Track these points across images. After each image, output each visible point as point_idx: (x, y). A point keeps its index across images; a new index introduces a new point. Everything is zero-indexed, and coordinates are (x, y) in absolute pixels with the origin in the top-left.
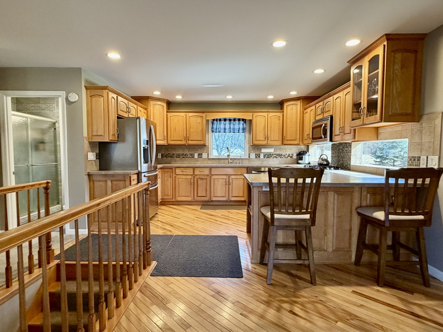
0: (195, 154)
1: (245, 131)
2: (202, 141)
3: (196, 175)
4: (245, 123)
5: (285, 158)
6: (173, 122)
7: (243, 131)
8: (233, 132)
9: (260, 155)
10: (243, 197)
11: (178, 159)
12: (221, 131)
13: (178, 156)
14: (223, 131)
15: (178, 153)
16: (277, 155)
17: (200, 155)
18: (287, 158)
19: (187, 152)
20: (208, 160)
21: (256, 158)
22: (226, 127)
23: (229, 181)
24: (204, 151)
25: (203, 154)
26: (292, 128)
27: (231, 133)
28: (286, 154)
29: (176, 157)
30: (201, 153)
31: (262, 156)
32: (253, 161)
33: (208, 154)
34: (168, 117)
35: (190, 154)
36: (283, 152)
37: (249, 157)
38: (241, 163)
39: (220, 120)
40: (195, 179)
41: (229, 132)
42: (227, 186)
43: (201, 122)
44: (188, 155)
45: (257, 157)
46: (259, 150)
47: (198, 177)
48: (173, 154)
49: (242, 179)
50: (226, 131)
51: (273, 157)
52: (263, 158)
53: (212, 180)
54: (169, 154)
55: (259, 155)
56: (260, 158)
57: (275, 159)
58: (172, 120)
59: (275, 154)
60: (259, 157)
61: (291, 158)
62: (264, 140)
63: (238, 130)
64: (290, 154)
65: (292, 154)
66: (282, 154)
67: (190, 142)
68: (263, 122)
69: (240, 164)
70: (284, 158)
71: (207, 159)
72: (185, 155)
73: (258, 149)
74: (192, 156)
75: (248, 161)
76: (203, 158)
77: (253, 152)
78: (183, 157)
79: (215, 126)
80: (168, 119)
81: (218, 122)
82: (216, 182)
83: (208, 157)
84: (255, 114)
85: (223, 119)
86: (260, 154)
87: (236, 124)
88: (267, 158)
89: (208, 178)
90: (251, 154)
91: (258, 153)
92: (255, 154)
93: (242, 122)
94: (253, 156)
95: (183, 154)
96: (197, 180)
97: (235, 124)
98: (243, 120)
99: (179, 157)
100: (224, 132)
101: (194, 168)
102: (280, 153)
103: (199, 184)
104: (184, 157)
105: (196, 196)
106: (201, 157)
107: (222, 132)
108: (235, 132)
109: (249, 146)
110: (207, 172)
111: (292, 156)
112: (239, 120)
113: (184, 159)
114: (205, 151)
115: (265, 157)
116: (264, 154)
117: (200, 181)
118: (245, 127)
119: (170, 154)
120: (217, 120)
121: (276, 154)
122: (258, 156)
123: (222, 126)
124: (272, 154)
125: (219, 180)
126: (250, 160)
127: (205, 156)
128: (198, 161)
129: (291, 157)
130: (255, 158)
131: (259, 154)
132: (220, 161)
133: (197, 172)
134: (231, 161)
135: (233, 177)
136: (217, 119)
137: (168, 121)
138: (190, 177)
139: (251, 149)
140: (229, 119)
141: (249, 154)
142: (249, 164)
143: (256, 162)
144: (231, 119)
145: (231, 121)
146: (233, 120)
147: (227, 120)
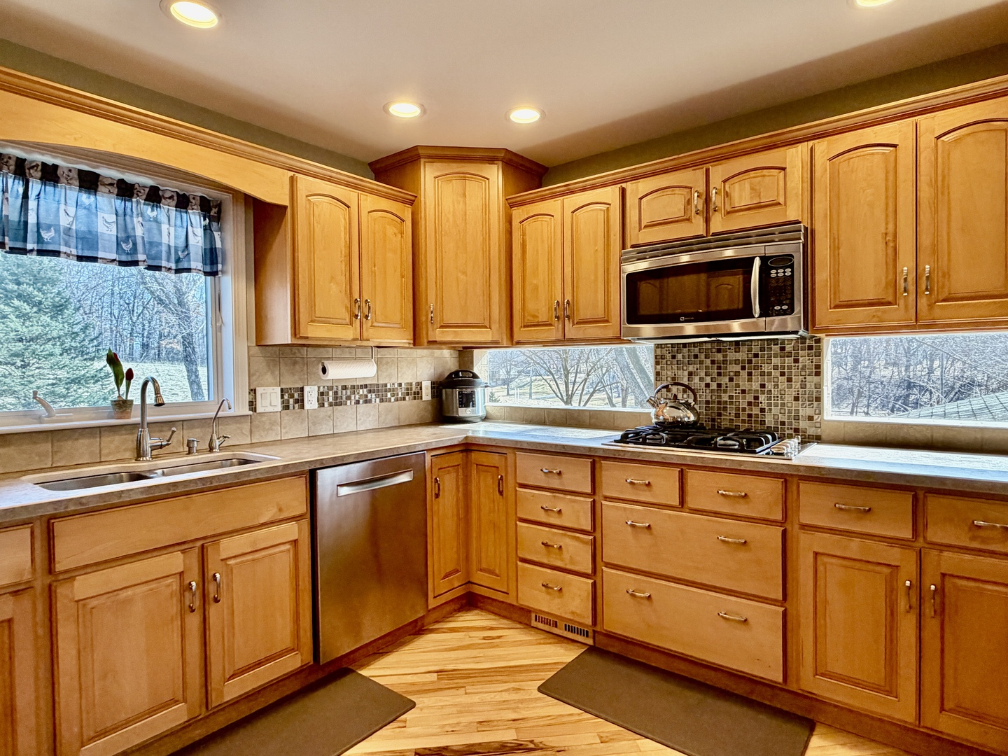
1: (221, 267)
4: (214, 224)
5: (397, 400)
7: (208, 268)
8: (148, 267)
9: (302, 395)
14: (77, 252)
16: (370, 392)
18: (404, 399)
21: (287, 408)
22: (99, 227)
23: (204, 582)
26: (465, 273)
27: (133, 269)
28: (400, 385)
31: (311, 398)
36: (390, 376)
37: (252, 405)
39: (50, 174)
41: (122, 263)
45: (292, 402)
46: (297, 367)
50: (101, 255)
51: (354, 397)
52: (316, 405)
55: (297, 395)
56: (302, 407)
57: (362, 406)
59: (362, 387)
60: (300, 402)
61: (415, 398)
62: (348, 320)
63: (176, 258)
64: (411, 384)
65: (419, 384)
66: (386, 385)
68: (343, 229)
69: (211, 449)
70: (393, 399)
73: (295, 363)
75: (246, 427)
77: (268, 377)
84: (305, 183)
85: (76, 175)
86: (302, 389)
87: (165, 219)
88: (330, 405)
90: (259, 391)
91: (291, 382)
92: (278, 390)
93: (195, 216)
94: (270, 399)
97: (158, 220)
102: (381, 382)
108: (157, 268)
109: (249, 347)
111: (418, 393)
115: (326, 405)
116: (321, 390)
118: (218, 245)
120: (21, 168)
121: (366, 386)
122: (292, 399)
124: (353, 387)
126: (256, 423)
129: (417, 395)
130: (279, 408)
131: (296, 389)
134: (156, 442)
136: (22, 162)
139: (260, 363)
140: (121, 183)
141: (252, 390)
142: (253, 442)
143: (285, 428)
144: (136, 186)
145: (135, 195)
146: (147, 190)
147: (104, 185)
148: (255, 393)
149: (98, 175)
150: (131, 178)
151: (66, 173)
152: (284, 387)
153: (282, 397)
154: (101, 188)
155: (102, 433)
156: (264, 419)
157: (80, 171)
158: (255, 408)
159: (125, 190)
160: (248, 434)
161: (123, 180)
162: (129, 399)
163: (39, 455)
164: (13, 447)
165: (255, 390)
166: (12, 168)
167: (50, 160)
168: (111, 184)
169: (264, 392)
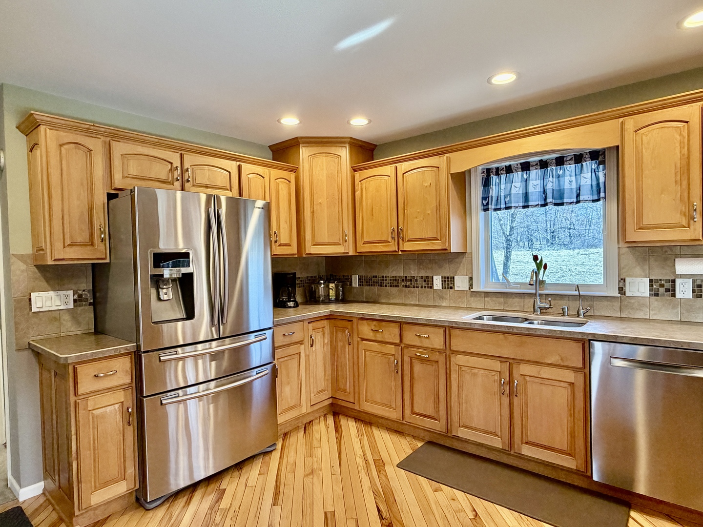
0: (435, 277)
1: (602, 195)
2: (438, 240)
3: (408, 346)
4: (600, 166)
6: (366, 193)
7: (596, 197)
8: (556, 204)
9: (674, 286)
10: (569, 455)
11: (394, 290)
12: (513, 205)
13: (395, 282)
14: (521, 204)
15: (394, 274)
17: (448, 282)
19: (414, 272)
20: (471, 296)
21: (657, 295)
22: (531, 189)
23: (511, 382)
24: (458, 267)
25: (456, 277)
27: (547, 208)
29: (391, 286)
30: (452, 276)
31: (684, 290)
32: (644, 305)
33: (471, 278)
34: (357, 182)
35: (422, 277)
37: (621, 290)
38: (582, 312)
39: (509, 170)
40: (407, 359)
42: (506, 400)
43: (433, 185)
44: (416, 280)
45: (662, 290)
46: (667, 263)
47: (412, 352)
48: (383, 277)
49: (562, 384)
50: (530, 203)
52: (689, 295)
53: (454, 368)
54: (374, 277)
55: (668, 285)
56: (674, 295)
58: (364, 190)
60: (672, 291)
62: (684, 223)
63: (575, 195)
67: (408, 246)
68: (678, 145)
69: (578, 315)
71: (469, 293)
72: (411, 280)
74: (428, 284)
75: (617, 304)
76: (456, 288)
77: (638, 270)
78: (406, 286)
79: (493, 192)
80: (356, 188)
81: (503, 177)
82: (467, 377)
83: (471, 286)
84: (630, 123)
85: (519, 166)
86: (673, 281)
87: (567, 173)
89: (442, 359)
90: (628, 280)
91: (662, 275)
92: (647, 281)
93: (588, 165)
94: (640, 287)
95: (406, 277)
96: (411, 360)
97: (564, 175)
98: (595, 155)
99: (396, 286)
100: (524, 207)
101: (402, 324)
103: (416, 375)
104: (409, 287)
105: (408, 412)
106: (451, 288)
107: (516, 207)
108: (562, 204)
109: (619, 248)
110: (436, 340)
112: (578, 159)
113: (407, 289)
114: (462, 268)
116: (697, 283)
117: (418, 367)
118: (602, 180)
119: (376, 277)
120: (498, 172)
122: (663, 287)
123: (517, 188)
125: (476, 371)
126: (625, 303)
127: (461, 283)
128: (442, 298)
130: (648, 294)
131: (667, 281)
132: (510, 300)
133: (410, 337)
134: (542, 305)
135: (525, 369)
136: (497, 169)
137: (357, 193)
138: (391, 349)
139: (629, 259)
140: (541, 161)
141: (622, 279)
142: (622, 316)
143: (653, 310)
144: (548, 161)
145: (549, 166)
146: (554, 161)
147: (533, 166)
148: (625, 281)
149: (529, 162)
150: (545, 157)
151: (516, 166)
152: (653, 278)
153: (651, 286)
154: (531, 168)
155: (526, 297)
156: (633, 301)
157: (521, 164)
158: (625, 292)
159: (544, 165)
160: (618, 309)
161: (542, 160)
162: (543, 279)
163: (499, 303)
164: (489, 298)
165: (625, 280)
166: (494, 173)
167: (507, 164)
168: (537, 164)
169: (633, 281)
